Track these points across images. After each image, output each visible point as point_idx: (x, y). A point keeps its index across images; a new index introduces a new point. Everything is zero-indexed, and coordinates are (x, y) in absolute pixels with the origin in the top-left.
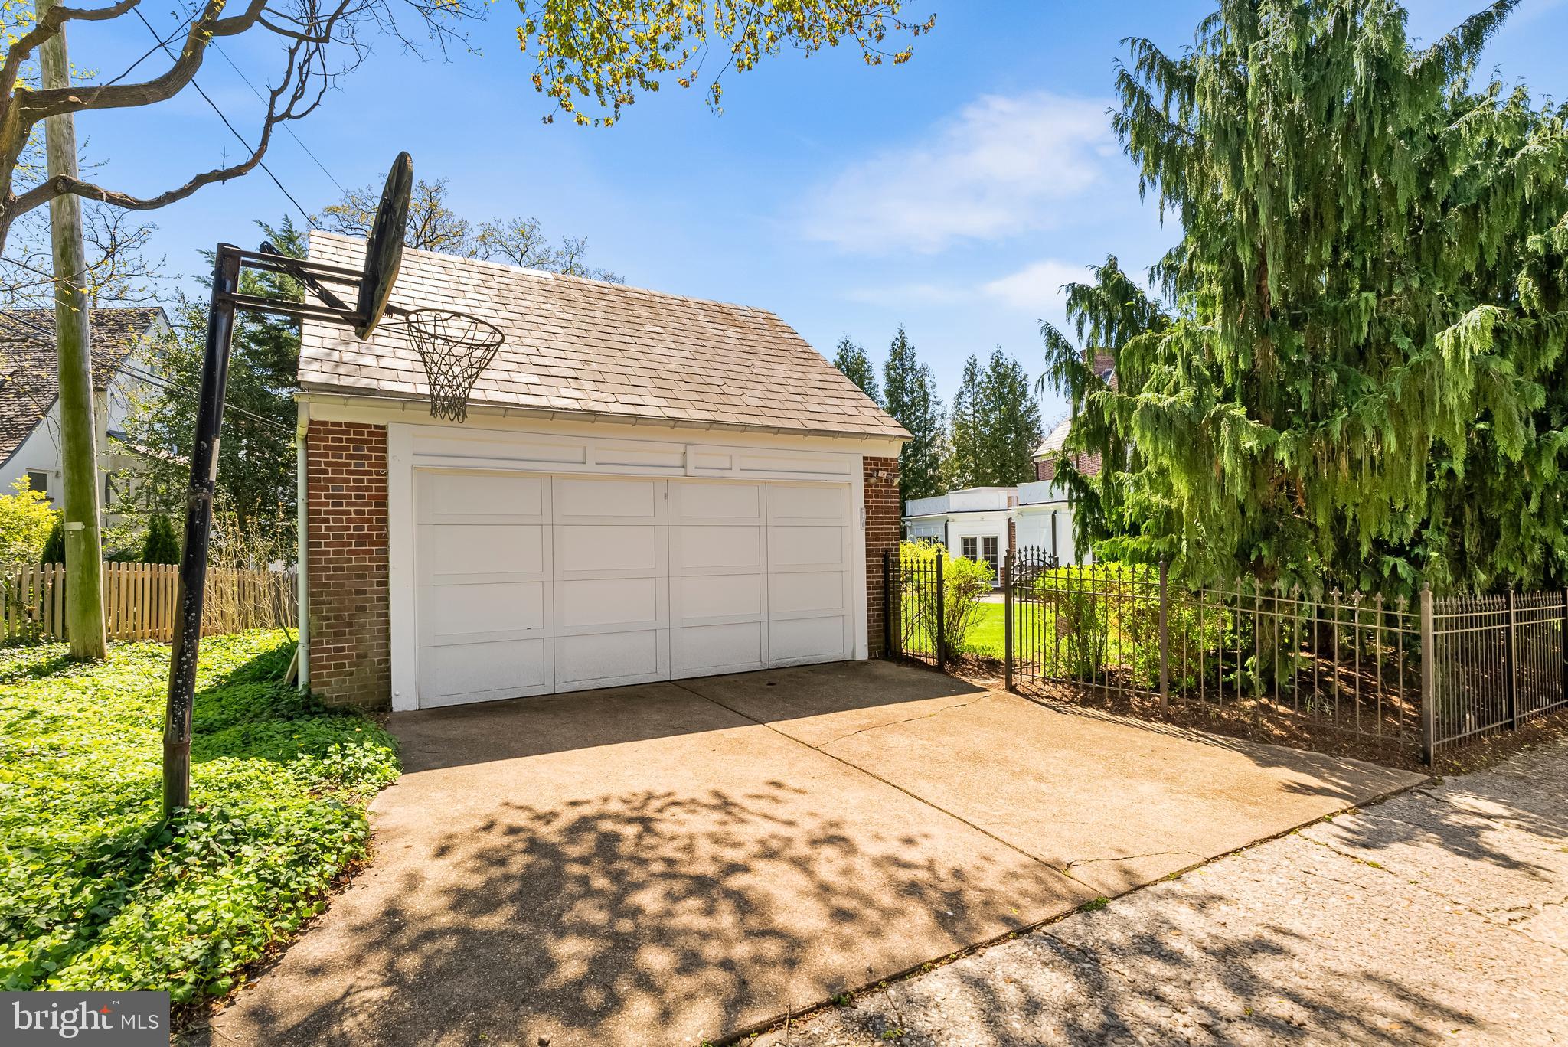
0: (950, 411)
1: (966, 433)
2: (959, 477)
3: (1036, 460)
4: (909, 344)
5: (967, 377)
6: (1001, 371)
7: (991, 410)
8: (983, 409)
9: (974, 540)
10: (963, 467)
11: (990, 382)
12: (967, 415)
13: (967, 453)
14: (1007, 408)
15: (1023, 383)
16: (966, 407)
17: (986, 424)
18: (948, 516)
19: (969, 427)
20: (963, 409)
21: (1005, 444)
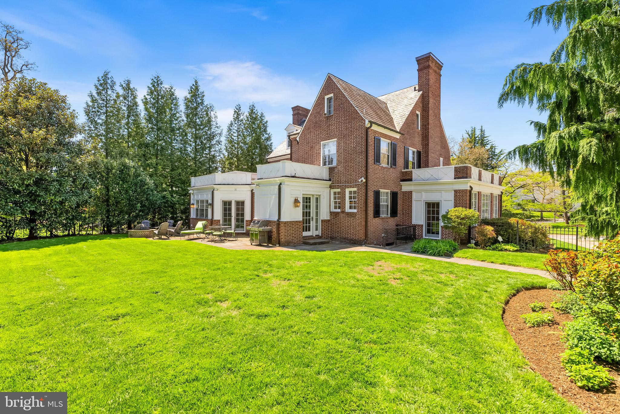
0: (225, 132)
1: (233, 146)
3: (268, 159)
4: (201, 89)
5: (235, 116)
6: (254, 116)
7: (247, 136)
8: (243, 134)
9: (230, 203)
10: (231, 164)
11: (248, 120)
12: (234, 136)
13: (233, 156)
14: (256, 136)
15: (265, 125)
16: (234, 132)
17: (245, 143)
18: (215, 186)
19: (235, 143)
20: (232, 133)
21: (254, 154)
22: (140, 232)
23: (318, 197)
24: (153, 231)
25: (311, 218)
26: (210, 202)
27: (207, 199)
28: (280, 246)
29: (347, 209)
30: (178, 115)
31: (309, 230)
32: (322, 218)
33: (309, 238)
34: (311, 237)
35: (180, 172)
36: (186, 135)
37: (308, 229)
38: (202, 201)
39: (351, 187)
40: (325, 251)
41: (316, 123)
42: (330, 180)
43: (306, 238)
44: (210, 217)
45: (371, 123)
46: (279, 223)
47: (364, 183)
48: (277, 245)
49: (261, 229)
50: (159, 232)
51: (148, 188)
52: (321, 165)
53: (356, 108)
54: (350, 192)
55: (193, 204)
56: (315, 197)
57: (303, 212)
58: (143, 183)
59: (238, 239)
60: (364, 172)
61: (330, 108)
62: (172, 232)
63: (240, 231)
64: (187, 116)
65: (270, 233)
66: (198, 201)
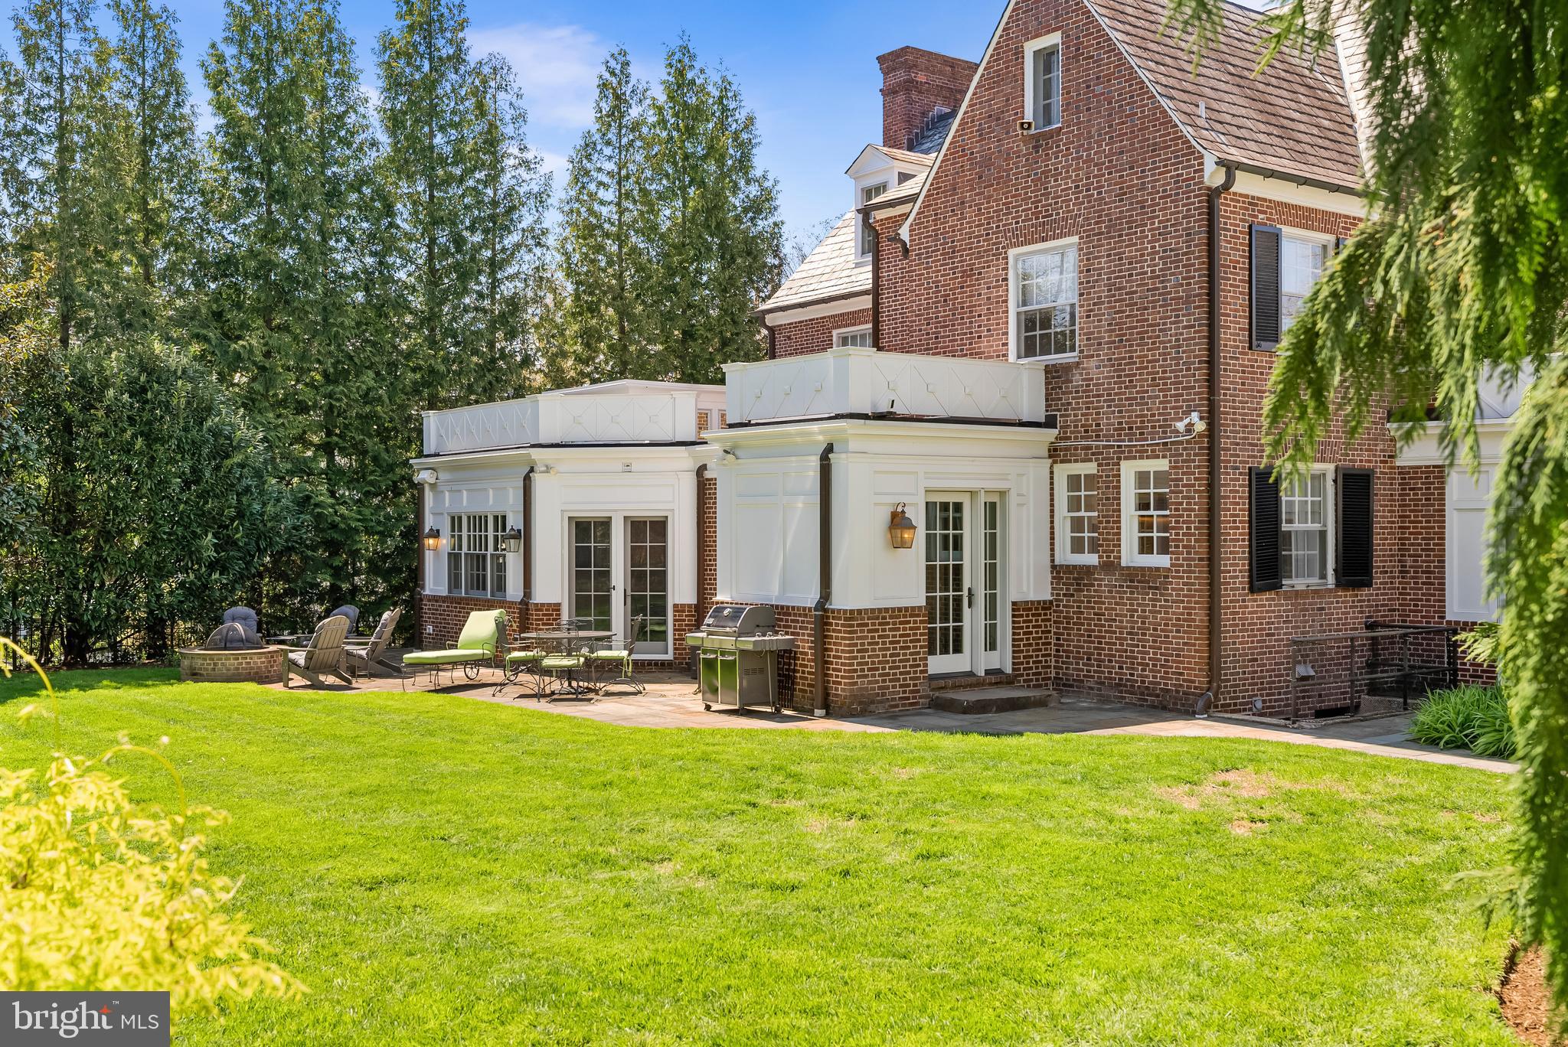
0: (561, 189)
1: (599, 248)
2: (579, 359)
3: (770, 320)
5: (606, 107)
6: (691, 99)
7: (661, 197)
8: (644, 192)
9: (604, 526)
10: (590, 338)
11: (663, 122)
12: (602, 203)
13: (600, 300)
14: (703, 196)
15: (744, 136)
16: (601, 184)
17: (650, 230)
18: (536, 454)
19: (607, 235)
20: (592, 187)
21: (695, 284)
22: (229, 659)
23: (995, 499)
24: (286, 652)
25: (965, 593)
26: (515, 521)
27: (499, 510)
28: (828, 715)
29: (1130, 555)
30: (351, 119)
31: (958, 649)
32: (1014, 595)
33: (958, 681)
34: (967, 680)
35: (372, 383)
36: (389, 210)
37: (953, 643)
38: (478, 522)
39: (1142, 454)
40: (1021, 734)
41: (987, 163)
42: (1050, 423)
43: (942, 683)
44: (514, 590)
45: (1230, 168)
46: (823, 616)
47: (1200, 435)
48: (818, 712)
49: (748, 642)
50: (309, 657)
51: (242, 466)
52: (1012, 357)
53: (1164, 103)
54: (1142, 478)
55: (435, 534)
56: (982, 499)
57: (930, 571)
58: (224, 447)
59: (648, 687)
60: (1200, 388)
61: (1048, 95)
62: (361, 657)
63: (650, 653)
64: (394, 121)
65: (784, 660)
66: (456, 522)
